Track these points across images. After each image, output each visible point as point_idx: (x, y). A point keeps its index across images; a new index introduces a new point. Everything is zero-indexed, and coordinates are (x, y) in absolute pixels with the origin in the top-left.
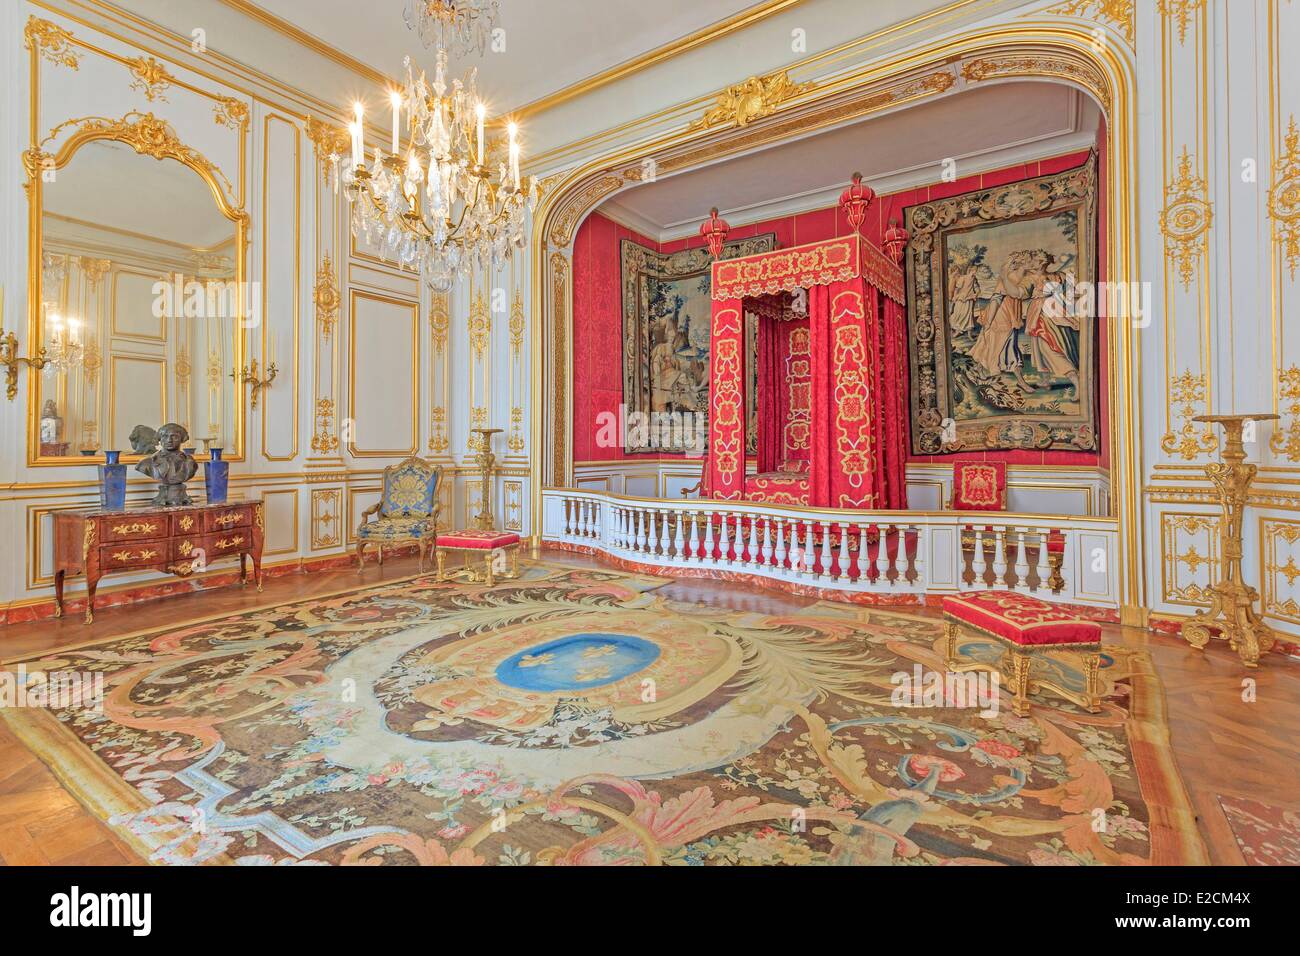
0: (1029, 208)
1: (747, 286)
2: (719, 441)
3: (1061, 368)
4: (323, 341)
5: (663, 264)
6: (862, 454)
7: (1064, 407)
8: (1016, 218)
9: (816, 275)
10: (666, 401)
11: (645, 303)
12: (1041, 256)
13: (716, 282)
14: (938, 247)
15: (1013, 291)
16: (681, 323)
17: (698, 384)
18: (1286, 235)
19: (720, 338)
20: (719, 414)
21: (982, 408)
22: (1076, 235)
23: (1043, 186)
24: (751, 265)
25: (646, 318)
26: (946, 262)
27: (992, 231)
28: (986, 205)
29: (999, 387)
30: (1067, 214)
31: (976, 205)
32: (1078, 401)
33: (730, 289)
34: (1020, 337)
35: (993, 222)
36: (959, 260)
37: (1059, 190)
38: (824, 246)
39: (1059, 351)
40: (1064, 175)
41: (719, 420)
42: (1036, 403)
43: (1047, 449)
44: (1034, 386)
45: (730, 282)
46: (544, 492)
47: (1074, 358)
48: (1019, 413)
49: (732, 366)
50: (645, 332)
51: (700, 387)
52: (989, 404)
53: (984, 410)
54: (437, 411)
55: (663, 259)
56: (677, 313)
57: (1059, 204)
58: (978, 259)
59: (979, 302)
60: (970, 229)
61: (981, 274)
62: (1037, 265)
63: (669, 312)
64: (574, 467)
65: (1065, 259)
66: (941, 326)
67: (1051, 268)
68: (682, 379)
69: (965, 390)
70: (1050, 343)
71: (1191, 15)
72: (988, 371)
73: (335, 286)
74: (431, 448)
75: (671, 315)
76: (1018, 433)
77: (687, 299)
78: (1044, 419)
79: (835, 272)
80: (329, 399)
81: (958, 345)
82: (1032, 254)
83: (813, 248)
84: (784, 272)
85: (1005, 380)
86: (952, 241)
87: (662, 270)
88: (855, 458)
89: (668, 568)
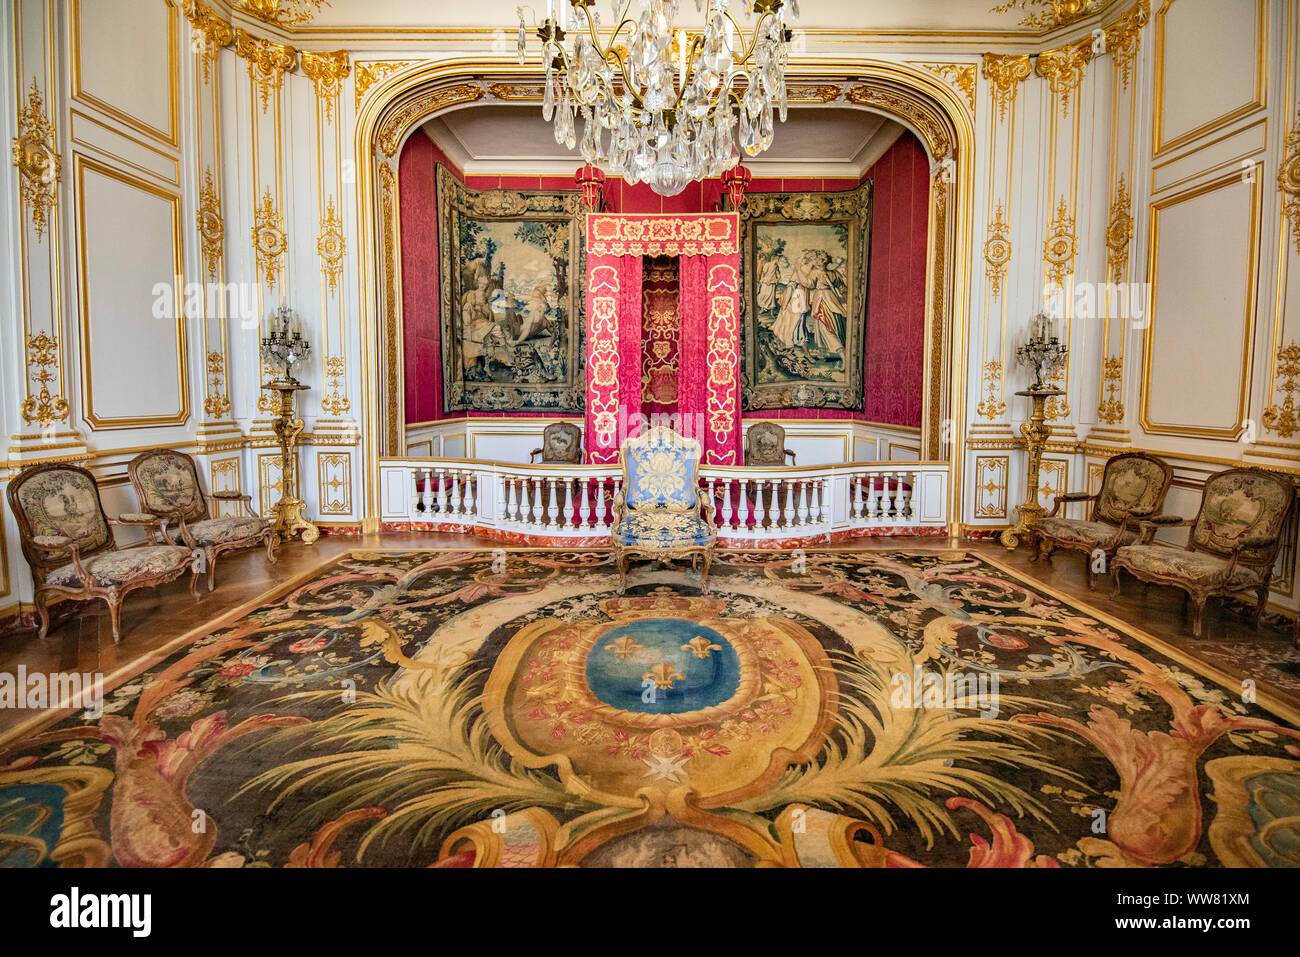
0: (816, 215)
1: (627, 245)
2: (597, 402)
3: (833, 345)
4: (33, 234)
5: (472, 200)
6: (728, 414)
7: (836, 375)
8: (807, 222)
9: (699, 245)
10: (477, 354)
11: (457, 242)
12: (823, 256)
13: (592, 237)
14: (750, 234)
15: (804, 281)
16: (495, 269)
17: (516, 338)
18: (1054, 273)
19: (596, 295)
20: (595, 374)
21: (779, 374)
22: (846, 243)
23: (827, 200)
24: (631, 223)
25: (458, 259)
26: (755, 249)
27: (789, 229)
28: (787, 206)
29: (792, 358)
30: (841, 226)
31: (780, 205)
32: (844, 372)
33: (609, 245)
34: (808, 318)
35: (791, 221)
36: (766, 249)
37: (837, 206)
38: (706, 217)
39: (833, 332)
40: (841, 195)
41: (596, 380)
42: (816, 371)
43: (821, 408)
44: (816, 359)
45: (609, 238)
46: (382, 464)
47: (842, 338)
48: (805, 379)
49: (610, 325)
50: (457, 275)
51: (518, 342)
52: (785, 370)
53: (781, 376)
54: (213, 358)
55: (471, 195)
56: (489, 259)
57: (837, 217)
58: (780, 250)
59: (779, 286)
60: (774, 224)
61: (782, 263)
62: (820, 263)
63: (479, 255)
64: (407, 430)
65: (839, 261)
66: (750, 303)
67: (830, 267)
68: (497, 331)
69: (767, 358)
70: (827, 325)
71: (1007, 105)
72: (784, 344)
73: (51, 143)
74: (208, 412)
75: (483, 260)
76: (802, 394)
77: (502, 244)
78: (821, 384)
79: (717, 245)
80: (48, 335)
81: (763, 320)
82: (818, 253)
83: (696, 218)
84: (668, 237)
85: (797, 352)
86: (761, 231)
87: (470, 207)
88: (722, 418)
89: (591, 539)
